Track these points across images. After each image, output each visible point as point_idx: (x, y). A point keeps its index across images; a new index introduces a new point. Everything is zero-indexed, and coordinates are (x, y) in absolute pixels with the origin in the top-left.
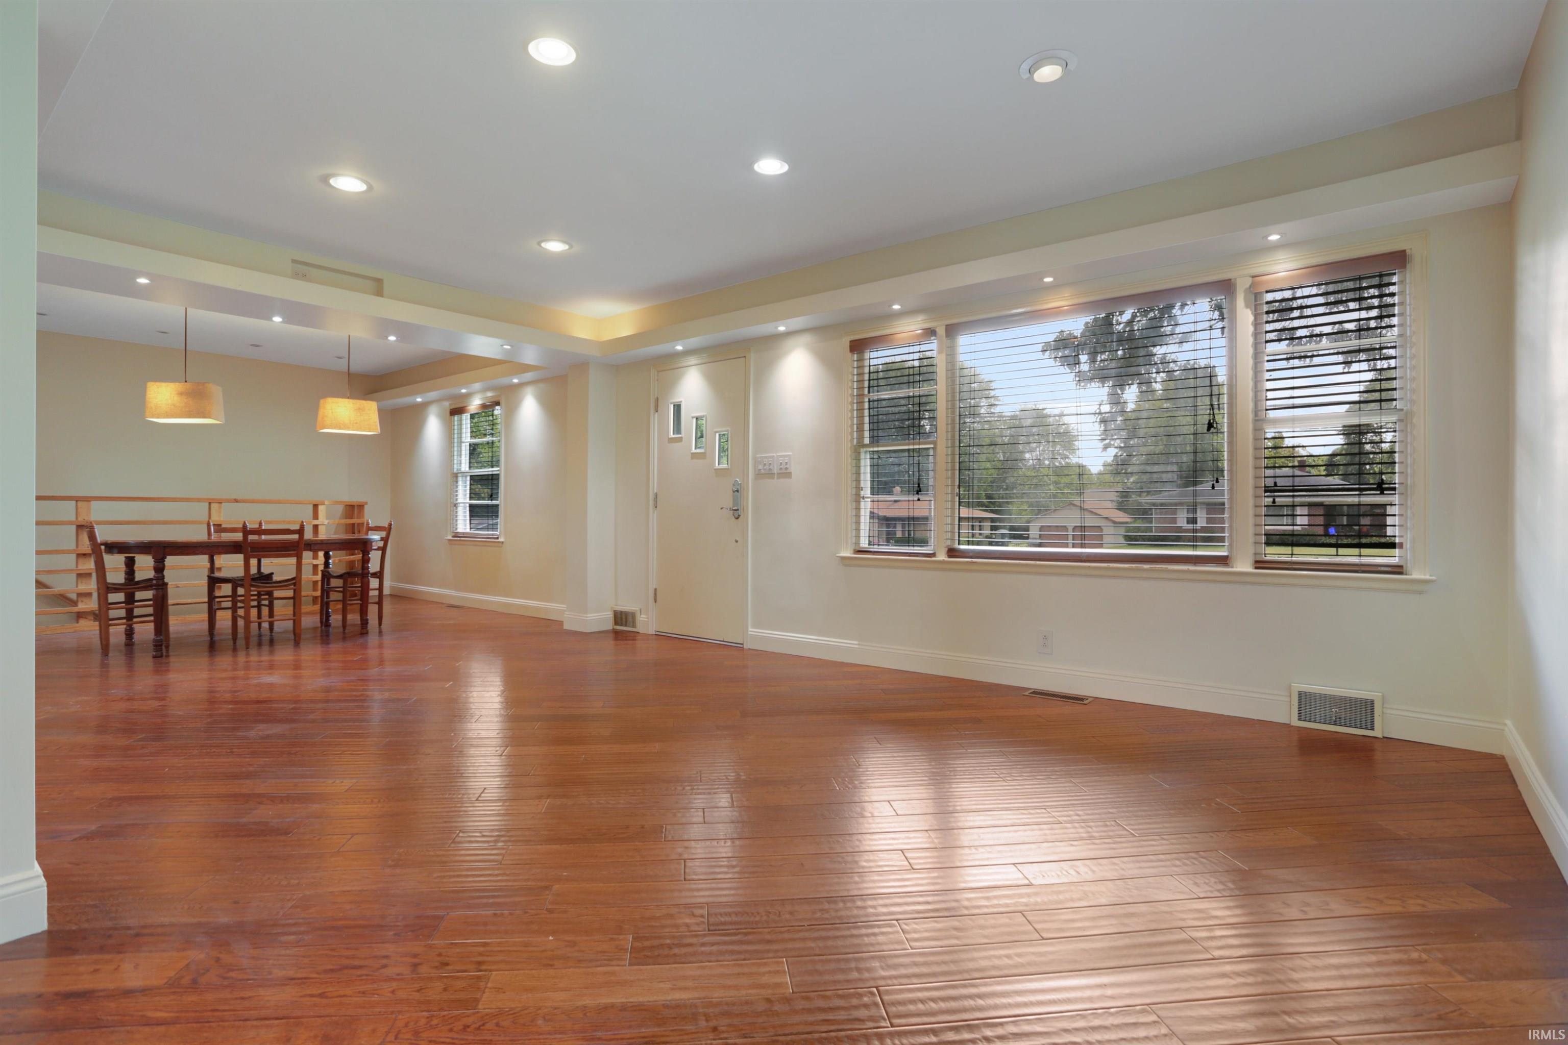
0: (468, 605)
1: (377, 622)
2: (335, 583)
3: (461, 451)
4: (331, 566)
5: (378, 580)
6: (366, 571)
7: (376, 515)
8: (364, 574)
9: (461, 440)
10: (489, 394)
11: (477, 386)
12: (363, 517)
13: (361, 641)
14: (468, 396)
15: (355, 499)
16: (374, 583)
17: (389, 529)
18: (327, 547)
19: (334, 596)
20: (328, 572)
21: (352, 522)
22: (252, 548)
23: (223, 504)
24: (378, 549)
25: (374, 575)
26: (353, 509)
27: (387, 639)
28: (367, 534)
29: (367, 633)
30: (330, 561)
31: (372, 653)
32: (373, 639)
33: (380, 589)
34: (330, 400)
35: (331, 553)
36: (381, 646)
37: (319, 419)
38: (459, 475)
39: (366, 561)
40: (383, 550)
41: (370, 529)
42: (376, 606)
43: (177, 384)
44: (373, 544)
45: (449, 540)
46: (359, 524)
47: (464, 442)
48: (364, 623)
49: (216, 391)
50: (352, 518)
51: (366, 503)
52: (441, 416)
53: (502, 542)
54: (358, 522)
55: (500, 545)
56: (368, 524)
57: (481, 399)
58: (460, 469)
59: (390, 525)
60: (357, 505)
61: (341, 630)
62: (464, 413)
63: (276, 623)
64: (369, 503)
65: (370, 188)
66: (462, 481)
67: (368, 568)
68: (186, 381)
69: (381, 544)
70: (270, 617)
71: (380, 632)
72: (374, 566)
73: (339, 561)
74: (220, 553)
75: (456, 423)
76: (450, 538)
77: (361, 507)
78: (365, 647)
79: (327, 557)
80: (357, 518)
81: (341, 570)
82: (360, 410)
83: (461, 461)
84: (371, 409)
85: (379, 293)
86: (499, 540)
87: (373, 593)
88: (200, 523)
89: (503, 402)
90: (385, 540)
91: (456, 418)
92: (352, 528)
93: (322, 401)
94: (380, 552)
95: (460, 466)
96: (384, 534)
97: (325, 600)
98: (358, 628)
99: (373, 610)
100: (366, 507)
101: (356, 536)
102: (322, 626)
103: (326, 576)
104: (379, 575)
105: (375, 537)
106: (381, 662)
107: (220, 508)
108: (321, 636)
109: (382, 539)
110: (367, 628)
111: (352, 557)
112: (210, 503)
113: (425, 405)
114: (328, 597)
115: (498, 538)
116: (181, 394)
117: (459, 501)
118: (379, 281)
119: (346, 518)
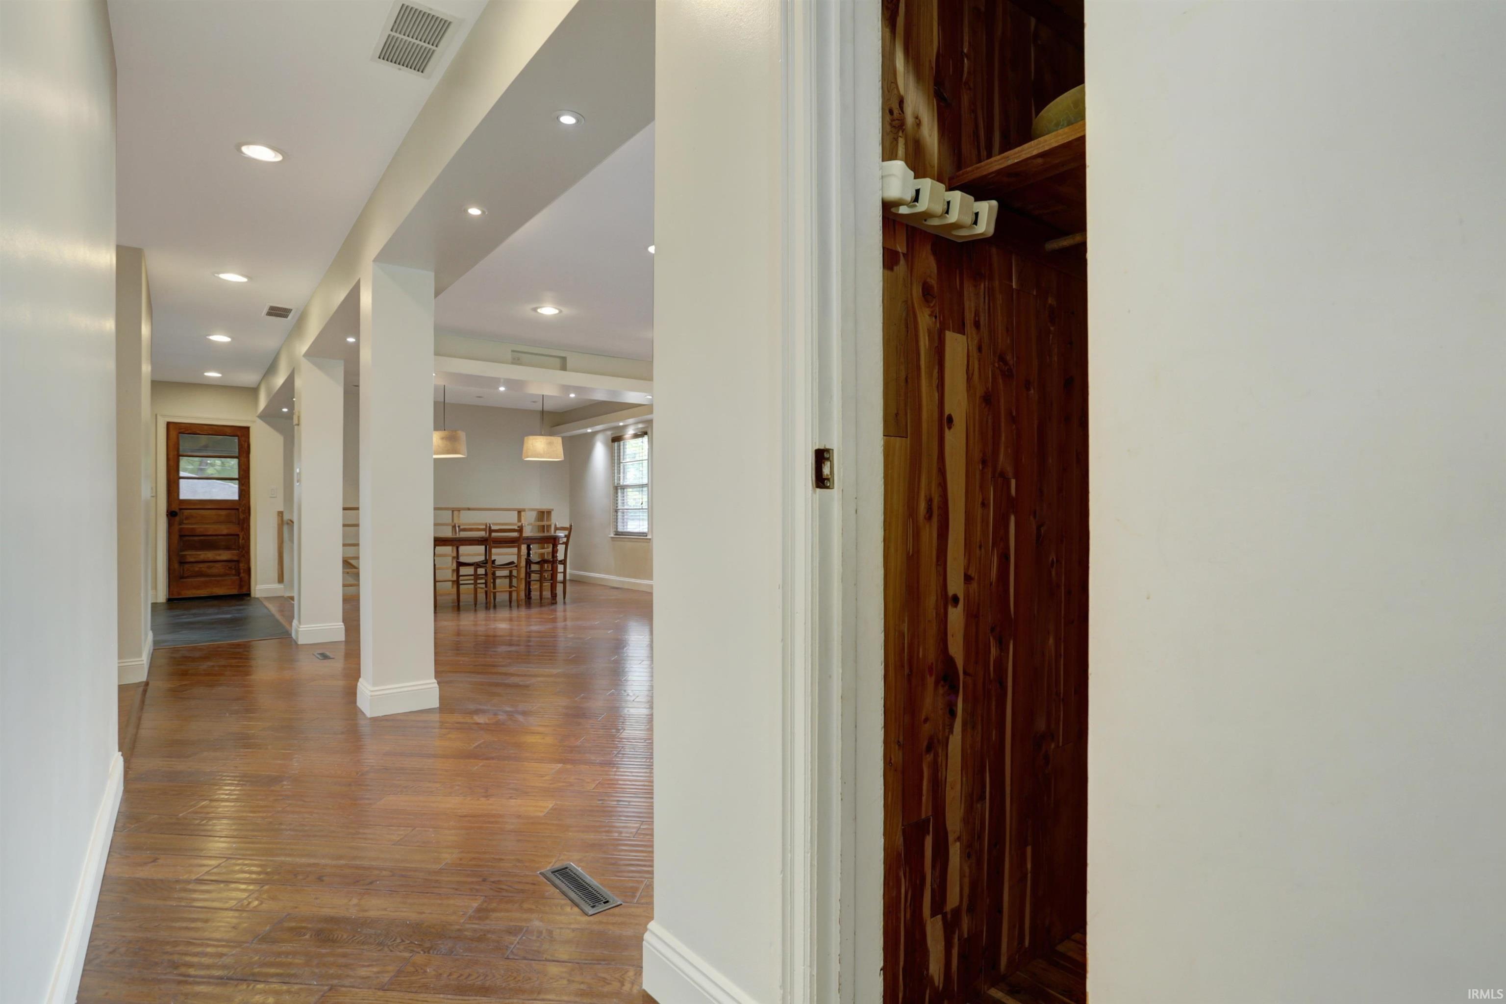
0: (626, 587)
1: (562, 597)
2: (535, 567)
3: (620, 470)
4: (531, 556)
5: (562, 566)
6: (555, 559)
7: (560, 519)
8: (554, 561)
9: (620, 461)
10: (640, 426)
11: (631, 421)
12: (551, 521)
13: (553, 607)
14: (625, 427)
15: (545, 507)
16: (560, 568)
17: (570, 529)
18: (529, 541)
19: (534, 576)
20: (530, 560)
21: (543, 524)
22: (493, 541)
23: (461, 512)
24: (563, 543)
25: (561, 562)
26: (544, 515)
27: (568, 607)
28: (555, 532)
29: (556, 603)
30: (531, 552)
31: (560, 614)
32: (560, 607)
33: (565, 573)
34: (531, 437)
35: (531, 546)
36: (565, 611)
37: (524, 451)
38: (619, 488)
39: (554, 552)
40: (566, 544)
41: (556, 529)
42: (562, 585)
43: (440, 432)
44: (560, 539)
45: (612, 538)
46: (547, 526)
47: (622, 463)
48: (554, 596)
49: (462, 435)
50: (543, 521)
51: (553, 510)
52: (606, 444)
53: (650, 539)
54: (547, 524)
55: (648, 541)
56: (556, 525)
57: (633, 430)
58: (619, 484)
59: (571, 526)
60: (547, 512)
61: (539, 601)
62: (622, 440)
63: (497, 594)
64: (554, 510)
65: (561, 311)
66: (621, 492)
67: (557, 556)
68: (445, 430)
69: (565, 540)
70: (493, 589)
71: (565, 603)
72: (560, 556)
73: (536, 552)
74: (463, 545)
75: (616, 448)
76: (613, 536)
77: (549, 513)
78: (555, 611)
79: (529, 549)
80: (547, 521)
81: (538, 560)
82: (550, 444)
83: (620, 477)
84: (558, 441)
85: (564, 368)
86: (648, 537)
87: (560, 577)
88: (447, 525)
89: (649, 433)
90: (568, 537)
91: (616, 444)
92: (542, 528)
93: (526, 438)
94: (564, 546)
95: (620, 480)
96: (566, 533)
97: (528, 579)
98: (549, 601)
99: (559, 588)
100: (552, 513)
101: (546, 534)
102: (526, 598)
103: (529, 562)
104: (564, 562)
105: (561, 534)
106: (565, 620)
107: (459, 514)
108: (526, 604)
109: (566, 536)
110: (556, 599)
111: (543, 550)
112: (453, 511)
113: (594, 434)
114: (530, 578)
115: (647, 536)
116: (442, 438)
117: (619, 508)
118: (564, 359)
119: (538, 521)
